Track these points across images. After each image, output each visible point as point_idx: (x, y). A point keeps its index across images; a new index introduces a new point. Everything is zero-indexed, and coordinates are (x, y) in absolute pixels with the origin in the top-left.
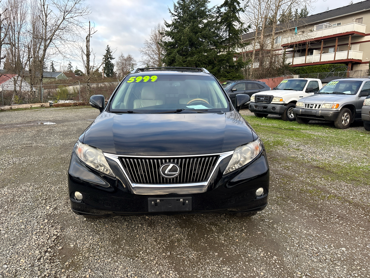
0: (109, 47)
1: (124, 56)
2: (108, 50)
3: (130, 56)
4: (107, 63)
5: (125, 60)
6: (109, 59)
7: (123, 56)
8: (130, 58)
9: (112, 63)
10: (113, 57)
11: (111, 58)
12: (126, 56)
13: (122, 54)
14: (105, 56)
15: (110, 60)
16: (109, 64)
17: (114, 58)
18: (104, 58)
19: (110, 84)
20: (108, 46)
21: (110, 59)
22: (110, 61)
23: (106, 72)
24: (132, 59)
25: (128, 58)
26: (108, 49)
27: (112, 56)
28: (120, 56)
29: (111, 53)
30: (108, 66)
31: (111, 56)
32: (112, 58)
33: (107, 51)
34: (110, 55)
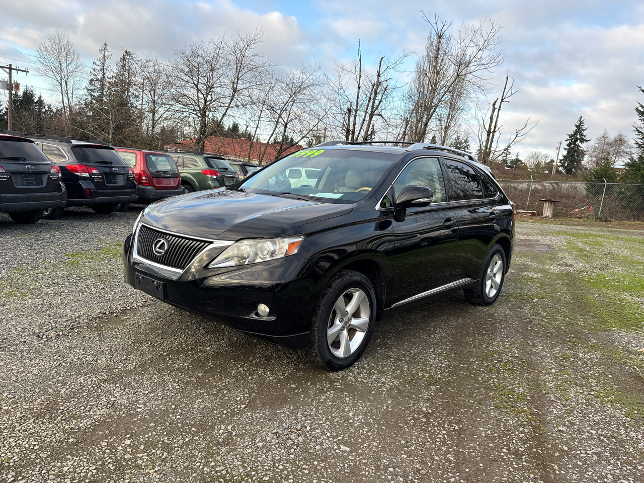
0: (582, 119)
1: (610, 137)
2: (579, 125)
3: (621, 136)
4: (573, 148)
5: (610, 144)
6: (578, 142)
7: (606, 136)
8: (621, 140)
9: (581, 149)
10: (587, 138)
11: (582, 140)
12: (612, 136)
13: (606, 133)
14: (570, 136)
15: (580, 144)
16: (575, 151)
17: (589, 141)
18: (568, 140)
19: (553, 186)
20: (581, 117)
21: (580, 142)
22: (578, 145)
23: (566, 165)
24: (624, 143)
25: (616, 141)
26: (581, 123)
27: (585, 136)
28: (601, 136)
29: (584, 130)
30: (572, 155)
31: (583, 137)
32: (585, 140)
33: (576, 126)
34: (581, 135)
